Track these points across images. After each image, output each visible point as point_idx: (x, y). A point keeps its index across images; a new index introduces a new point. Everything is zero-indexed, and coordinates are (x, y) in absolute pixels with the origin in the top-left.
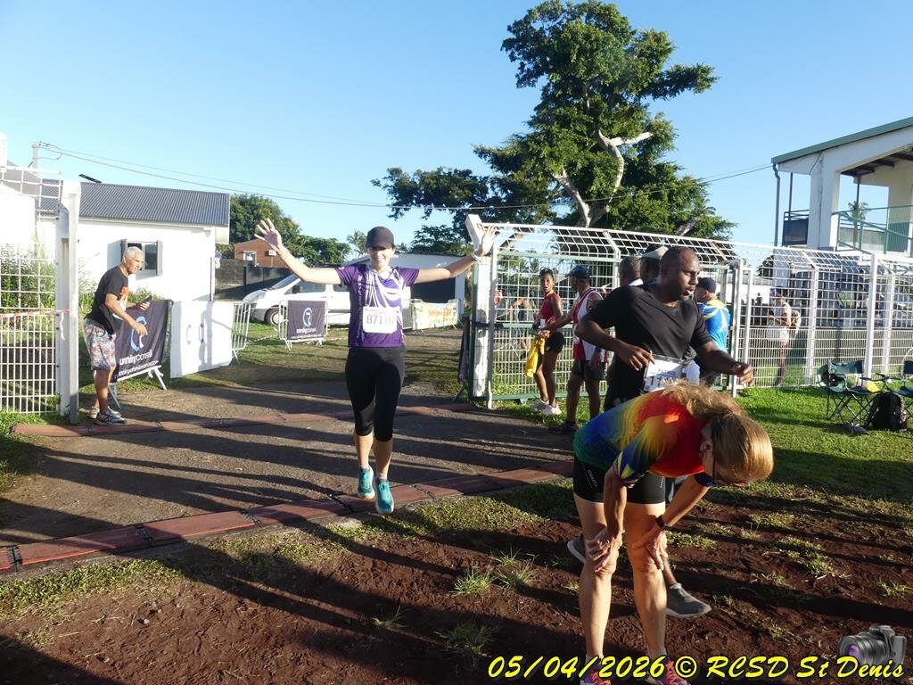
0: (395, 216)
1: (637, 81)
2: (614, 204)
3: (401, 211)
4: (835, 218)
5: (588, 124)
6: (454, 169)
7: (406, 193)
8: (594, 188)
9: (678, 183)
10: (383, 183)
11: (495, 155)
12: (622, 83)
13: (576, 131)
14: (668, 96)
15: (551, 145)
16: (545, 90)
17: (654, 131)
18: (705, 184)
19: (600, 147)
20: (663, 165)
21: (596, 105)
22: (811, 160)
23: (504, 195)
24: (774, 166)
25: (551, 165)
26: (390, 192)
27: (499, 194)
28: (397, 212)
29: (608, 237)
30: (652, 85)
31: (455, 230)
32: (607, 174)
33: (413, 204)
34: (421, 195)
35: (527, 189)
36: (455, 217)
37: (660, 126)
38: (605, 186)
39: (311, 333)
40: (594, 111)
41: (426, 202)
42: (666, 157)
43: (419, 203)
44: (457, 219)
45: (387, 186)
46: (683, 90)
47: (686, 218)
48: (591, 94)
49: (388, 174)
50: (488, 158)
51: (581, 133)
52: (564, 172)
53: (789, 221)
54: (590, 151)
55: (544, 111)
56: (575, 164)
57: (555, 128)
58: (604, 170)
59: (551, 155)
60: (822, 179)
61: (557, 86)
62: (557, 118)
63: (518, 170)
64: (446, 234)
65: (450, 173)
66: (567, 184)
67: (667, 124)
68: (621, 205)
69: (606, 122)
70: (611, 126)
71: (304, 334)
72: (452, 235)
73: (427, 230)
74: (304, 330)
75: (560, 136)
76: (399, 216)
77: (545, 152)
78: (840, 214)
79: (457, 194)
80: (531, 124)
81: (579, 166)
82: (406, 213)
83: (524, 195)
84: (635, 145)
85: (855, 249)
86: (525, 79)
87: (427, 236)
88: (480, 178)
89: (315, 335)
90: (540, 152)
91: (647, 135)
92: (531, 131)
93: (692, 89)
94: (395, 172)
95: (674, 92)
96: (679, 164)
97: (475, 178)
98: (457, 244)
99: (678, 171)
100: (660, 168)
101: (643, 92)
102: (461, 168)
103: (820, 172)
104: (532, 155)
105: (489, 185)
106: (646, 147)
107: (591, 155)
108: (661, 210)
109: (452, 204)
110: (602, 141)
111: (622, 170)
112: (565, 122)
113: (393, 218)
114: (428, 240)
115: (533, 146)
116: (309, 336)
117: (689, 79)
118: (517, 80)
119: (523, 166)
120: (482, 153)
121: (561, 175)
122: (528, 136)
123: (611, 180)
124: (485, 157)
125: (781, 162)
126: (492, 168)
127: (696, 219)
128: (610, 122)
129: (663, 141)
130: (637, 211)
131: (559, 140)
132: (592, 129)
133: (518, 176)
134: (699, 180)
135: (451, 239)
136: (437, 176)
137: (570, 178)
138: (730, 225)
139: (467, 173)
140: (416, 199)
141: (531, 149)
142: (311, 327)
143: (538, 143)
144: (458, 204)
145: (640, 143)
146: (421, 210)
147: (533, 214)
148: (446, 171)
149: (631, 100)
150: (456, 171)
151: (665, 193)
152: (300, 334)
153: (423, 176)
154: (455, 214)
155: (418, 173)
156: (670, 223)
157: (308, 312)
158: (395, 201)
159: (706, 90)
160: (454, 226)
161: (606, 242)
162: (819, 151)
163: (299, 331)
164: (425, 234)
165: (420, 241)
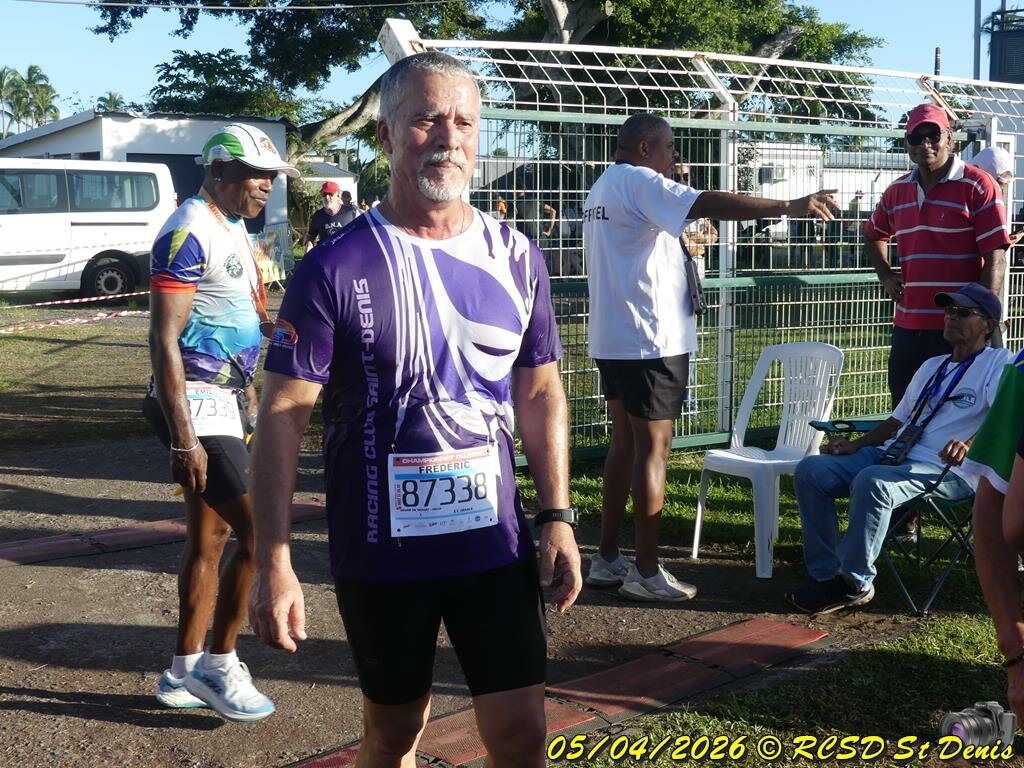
0: (110, 29)
3: (124, 15)
28: (114, 21)
29: (706, 71)
31: (257, 60)
36: (252, 32)
44: (256, 38)
47: (774, 29)
53: (1002, 31)
64: (232, 72)
72: (247, 73)
73: (186, 60)
76: (120, 29)
82: (136, 21)
87: (190, 76)
98: (262, 92)
113: (107, 36)
114: (191, 86)
127: (795, 29)
135: (244, 82)
138: (866, 42)
154: (251, 23)
156: (739, 38)
161: (702, 82)
164: (182, 71)
165: (171, 88)
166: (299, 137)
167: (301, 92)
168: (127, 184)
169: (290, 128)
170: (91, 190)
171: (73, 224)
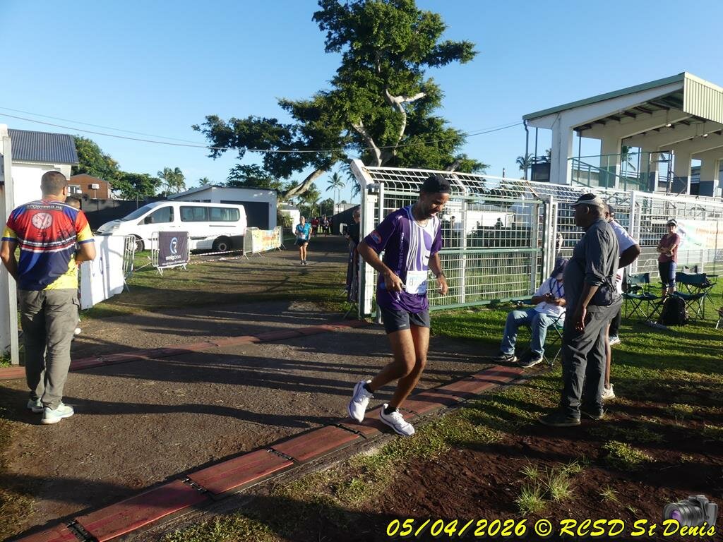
0: (214, 156)
1: (420, 52)
2: (398, 149)
3: (219, 151)
4: (570, 162)
5: (379, 85)
6: (262, 117)
7: (222, 137)
8: (385, 136)
9: (445, 134)
10: (202, 128)
11: (296, 107)
12: (407, 53)
13: (370, 90)
14: (440, 65)
15: (352, 101)
16: (345, 55)
17: (426, 92)
18: (464, 135)
19: (388, 103)
20: (434, 119)
21: (385, 70)
22: (552, 119)
23: (306, 141)
24: (524, 123)
25: (352, 117)
26: (209, 136)
27: (302, 139)
28: (215, 153)
29: (456, 179)
30: (429, 55)
31: (266, 168)
32: (395, 125)
33: (229, 146)
34: (235, 139)
35: (325, 136)
36: (265, 158)
37: (431, 89)
38: (393, 134)
39: (178, 260)
40: (384, 74)
41: (240, 145)
42: (435, 113)
43: (233, 146)
44: (266, 160)
45: (205, 131)
46: (451, 61)
47: (452, 161)
48: (382, 61)
49: (206, 121)
50: (290, 110)
51: (374, 92)
52: (361, 123)
53: (536, 164)
54: (381, 106)
55: (345, 72)
56: (370, 116)
57: (354, 87)
58: (392, 122)
59: (352, 109)
60: (560, 133)
61: (356, 52)
62: (356, 78)
63: (318, 120)
64: (257, 172)
65: (259, 121)
66: (364, 132)
67: (436, 86)
68: (405, 150)
69: (392, 83)
70: (397, 87)
71: (171, 261)
72: (262, 172)
73: (240, 168)
74: (172, 258)
75: (358, 93)
76: (217, 156)
77: (347, 106)
78: (572, 159)
79: (268, 139)
80: (334, 83)
81: (373, 118)
82: (223, 153)
83: (323, 140)
84: (412, 103)
85: (585, 185)
86: (332, 46)
87: (241, 173)
88: (285, 125)
89: (180, 262)
90: (342, 106)
91: (421, 95)
92: (334, 88)
93: (459, 60)
94: (212, 119)
95: (444, 62)
96: (445, 118)
97: (280, 125)
98: (268, 179)
99: (444, 124)
100: (431, 121)
101: (423, 61)
102: (269, 117)
103: (559, 127)
104: (336, 108)
105: (291, 132)
106: (421, 104)
107: (381, 110)
108: (434, 154)
109: (262, 147)
110: (389, 99)
111: (405, 122)
112: (362, 82)
113: (212, 158)
114: (242, 177)
115: (337, 101)
116: (176, 262)
117: (457, 52)
118: (325, 46)
119: (322, 117)
120: (285, 105)
121: (359, 126)
122: (332, 92)
123: (397, 129)
124: (288, 108)
125: (530, 119)
126: (293, 117)
127: (459, 161)
128: (396, 83)
129: (434, 101)
130: (417, 154)
131: (357, 96)
132: (382, 88)
133: (318, 125)
134: (459, 131)
135: (260, 176)
136: (248, 123)
137: (366, 127)
138: (484, 166)
139: (274, 121)
140: (232, 142)
141: (335, 103)
142: (177, 254)
143: (341, 98)
144: (267, 146)
145: (417, 101)
146: (236, 152)
147: (330, 156)
148: (257, 119)
149: (411, 67)
150: (264, 119)
151: (436, 141)
152: (169, 261)
153: (237, 124)
154: (264, 155)
155: (233, 120)
156: (440, 165)
157: (174, 241)
158: (213, 143)
159: (469, 62)
160: (266, 165)
161: (456, 182)
162: (558, 111)
163: (167, 258)
164: (238, 171)
165: (234, 177)
166: (281, 196)
167: (282, 180)
168: (228, 212)
169: (278, 192)
170: (214, 214)
171: (211, 226)
